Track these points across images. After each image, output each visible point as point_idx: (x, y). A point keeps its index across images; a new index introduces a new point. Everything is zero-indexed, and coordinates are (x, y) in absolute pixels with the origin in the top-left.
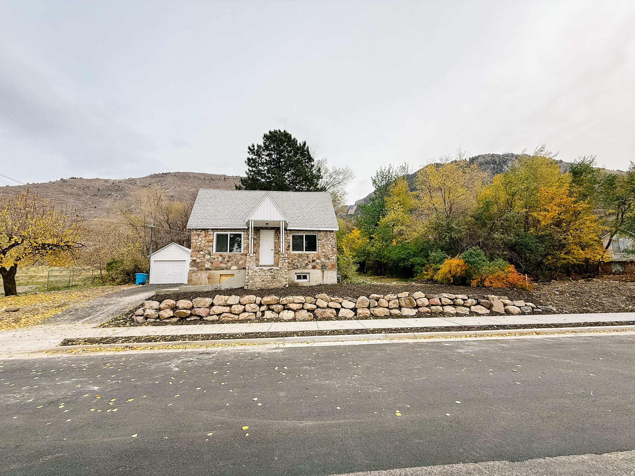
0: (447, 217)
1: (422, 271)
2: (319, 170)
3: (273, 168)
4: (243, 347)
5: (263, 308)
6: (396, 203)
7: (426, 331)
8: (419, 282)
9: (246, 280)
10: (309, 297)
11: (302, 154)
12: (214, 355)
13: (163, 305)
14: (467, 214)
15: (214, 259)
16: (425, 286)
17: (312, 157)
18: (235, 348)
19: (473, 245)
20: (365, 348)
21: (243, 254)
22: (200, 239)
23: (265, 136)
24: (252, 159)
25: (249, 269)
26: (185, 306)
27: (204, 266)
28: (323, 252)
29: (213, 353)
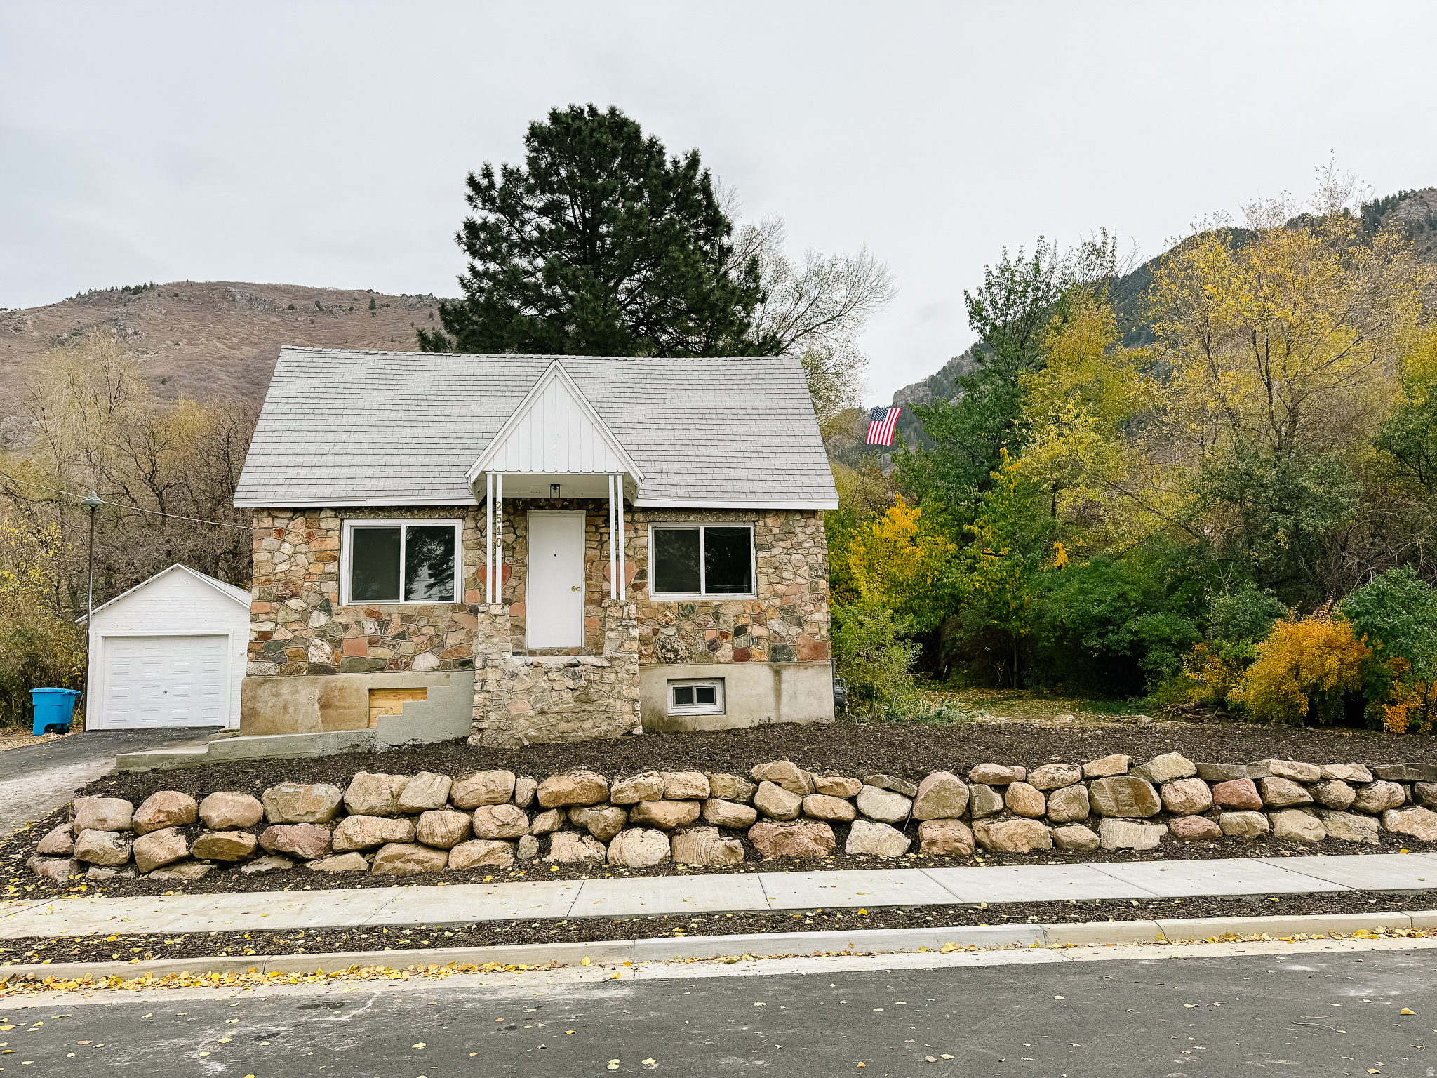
0: (1280, 449)
1: (1179, 669)
2: (752, 269)
3: (566, 264)
4: (472, 981)
5: (545, 822)
6: (1067, 394)
7: (1209, 914)
8: (1168, 713)
9: (475, 711)
10: (726, 776)
11: (685, 205)
12: (361, 1010)
13: (146, 814)
14: (1360, 435)
15: (346, 627)
16: (1192, 729)
17: (722, 213)
18: (439, 985)
19: (1390, 562)
20: (961, 981)
21: (461, 608)
22: (287, 548)
23: (535, 132)
24: (485, 226)
25: (485, 665)
26: (236, 816)
27: (303, 656)
28: (776, 595)
29: (356, 1004)
